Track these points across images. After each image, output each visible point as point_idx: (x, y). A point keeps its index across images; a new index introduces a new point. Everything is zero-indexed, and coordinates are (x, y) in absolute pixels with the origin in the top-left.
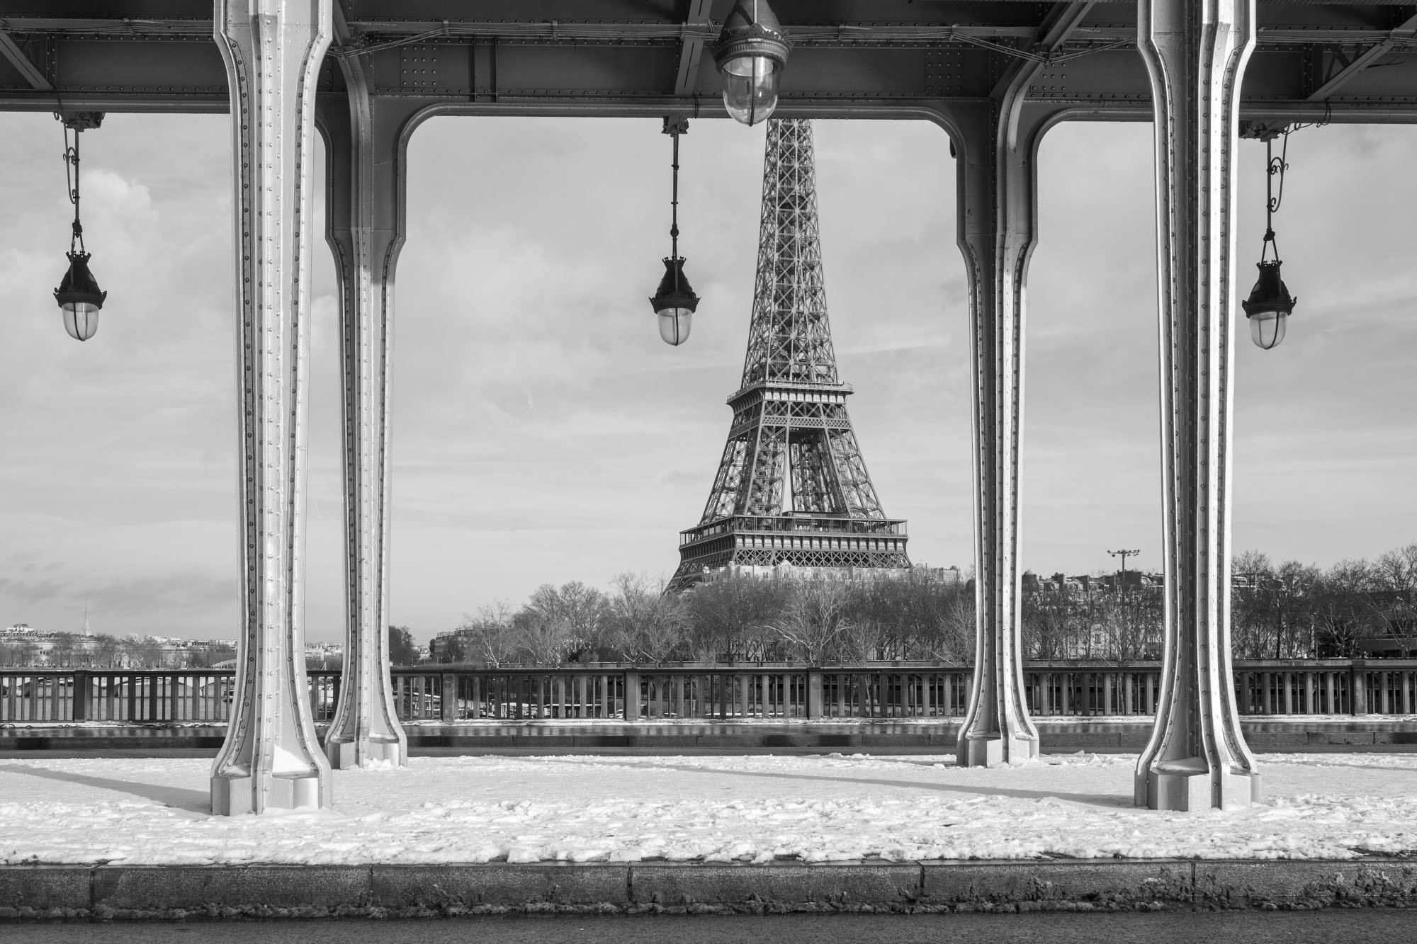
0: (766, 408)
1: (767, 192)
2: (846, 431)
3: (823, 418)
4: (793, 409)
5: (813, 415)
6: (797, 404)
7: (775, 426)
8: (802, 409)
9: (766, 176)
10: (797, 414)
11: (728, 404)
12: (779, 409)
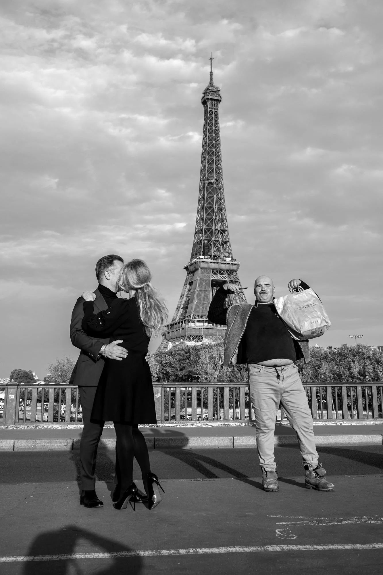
0: (200, 270)
1: (202, 177)
2: (237, 281)
3: (226, 275)
4: (213, 271)
5: (222, 274)
6: (215, 269)
7: (205, 279)
8: (217, 271)
9: (201, 171)
10: (215, 274)
11: (184, 268)
12: (207, 271)
